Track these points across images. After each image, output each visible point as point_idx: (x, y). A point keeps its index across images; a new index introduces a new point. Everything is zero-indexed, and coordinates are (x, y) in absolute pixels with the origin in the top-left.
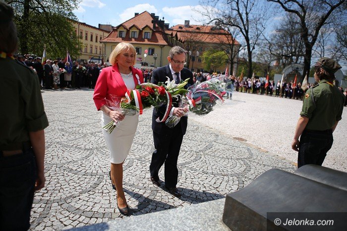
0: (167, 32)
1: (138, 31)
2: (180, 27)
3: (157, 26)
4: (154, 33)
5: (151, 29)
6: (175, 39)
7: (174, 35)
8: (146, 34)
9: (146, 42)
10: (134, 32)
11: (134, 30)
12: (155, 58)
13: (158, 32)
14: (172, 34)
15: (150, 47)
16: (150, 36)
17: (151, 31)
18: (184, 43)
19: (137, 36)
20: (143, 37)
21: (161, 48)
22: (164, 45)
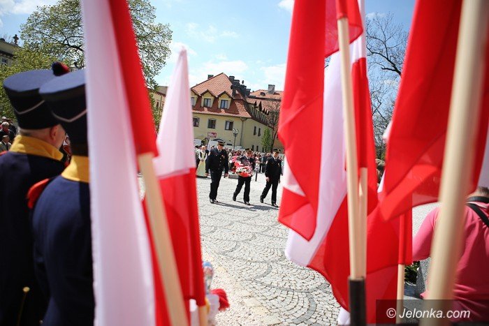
0: (249, 101)
1: (212, 98)
2: (263, 94)
3: (237, 92)
4: (233, 101)
5: (230, 97)
6: (258, 109)
7: (258, 105)
8: (223, 102)
9: (223, 112)
10: (208, 99)
11: (207, 96)
12: (235, 135)
13: (239, 100)
14: (255, 104)
15: (228, 119)
16: (228, 106)
17: (230, 99)
18: (268, 114)
19: (210, 104)
20: (219, 107)
21: (243, 121)
22: (247, 118)
